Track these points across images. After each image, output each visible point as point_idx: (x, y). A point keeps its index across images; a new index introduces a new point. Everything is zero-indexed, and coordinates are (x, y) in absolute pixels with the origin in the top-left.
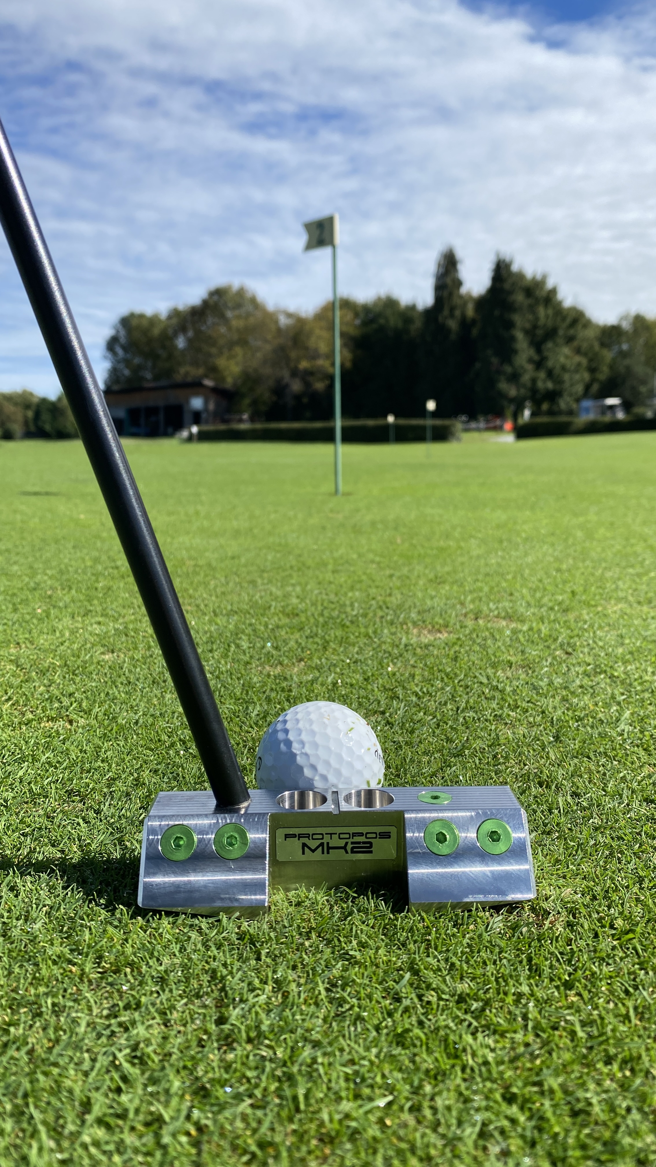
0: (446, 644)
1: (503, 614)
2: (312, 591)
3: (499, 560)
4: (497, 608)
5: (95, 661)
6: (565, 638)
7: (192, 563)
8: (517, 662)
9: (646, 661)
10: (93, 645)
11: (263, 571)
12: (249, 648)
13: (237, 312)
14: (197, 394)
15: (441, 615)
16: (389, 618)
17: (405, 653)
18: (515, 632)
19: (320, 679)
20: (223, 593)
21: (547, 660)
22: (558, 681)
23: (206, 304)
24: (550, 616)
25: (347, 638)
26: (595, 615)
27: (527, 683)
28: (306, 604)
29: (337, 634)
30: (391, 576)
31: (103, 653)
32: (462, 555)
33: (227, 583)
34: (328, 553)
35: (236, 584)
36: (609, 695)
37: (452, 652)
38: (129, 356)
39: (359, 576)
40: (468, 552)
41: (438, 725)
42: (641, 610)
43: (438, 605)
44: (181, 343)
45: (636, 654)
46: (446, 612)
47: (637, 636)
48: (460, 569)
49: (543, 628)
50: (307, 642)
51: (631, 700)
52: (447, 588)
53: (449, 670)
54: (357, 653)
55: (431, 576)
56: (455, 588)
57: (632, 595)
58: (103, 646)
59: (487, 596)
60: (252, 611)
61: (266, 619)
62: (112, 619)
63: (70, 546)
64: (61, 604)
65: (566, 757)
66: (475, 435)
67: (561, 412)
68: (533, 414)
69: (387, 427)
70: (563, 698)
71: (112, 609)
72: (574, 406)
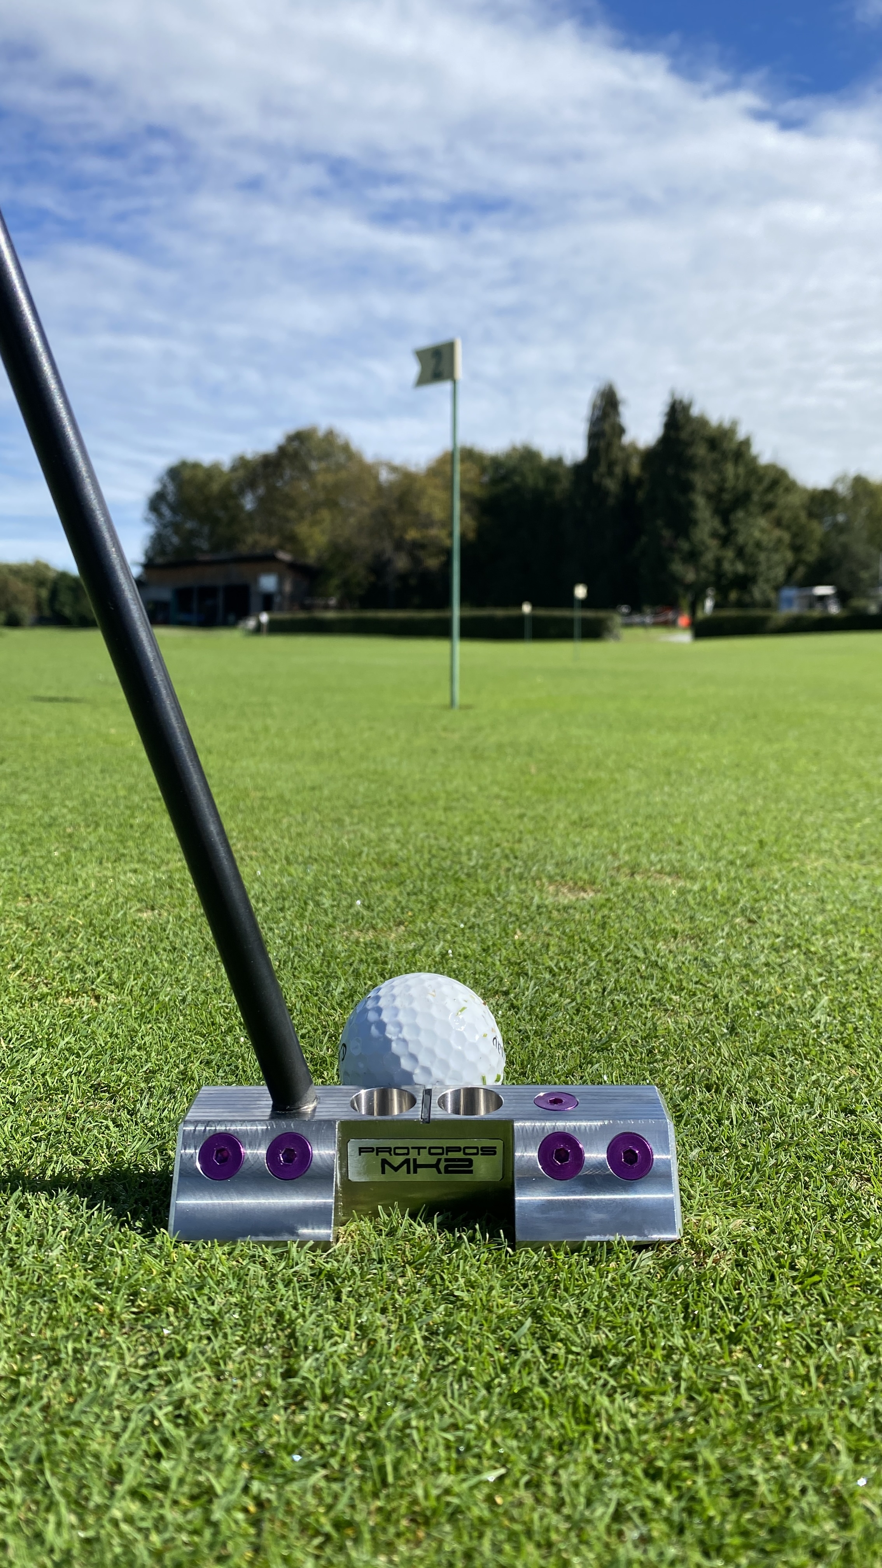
0: (592, 906)
1: (668, 869)
2: (416, 834)
3: (666, 798)
4: (660, 861)
5: (129, 920)
6: (748, 901)
7: (259, 794)
8: (684, 931)
9: (853, 933)
10: (127, 900)
11: (352, 807)
12: (333, 906)
13: (323, 465)
14: (268, 571)
15: (586, 868)
16: (517, 871)
17: (538, 917)
18: (682, 892)
19: (425, 948)
20: (299, 835)
21: (723, 930)
22: (737, 956)
23: (282, 451)
24: (729, 872)
25: (461, 896)
26: (789, 872)
27: (696, 959)
28: (409, 851)
29: (448, 890)
30: (521, 816)
31: (139, 910)
32: (616, 790)
33: (305, 822)
34: (438, 784)
35: (316, 823)
36: (803, 976)
37: (599, 917)
38: (178, 519)
39: (479, 816)
40: (625, 787)
41: (578, 1011)
42: (850, 867)
43: (583, 856)
44: (249, 503)
45: (840, 923)
46: (593, 865)
47: (843, 899)
48: (613, 808)
49: (720, 889)
50: (408, 901)
51: (831, 982)
52: (596, 833)
53: (594, 939)
54: (475, 916)
55: (575, 817)
56: (606, 833)
57: (839, 847)
58: (140, 901)
59: (648, 845)
60: (336, 859)
61: (355, 870)
62: (151, 866)
63: (97, 769)
64: (85, 846)
65: (743, 1053)
66: (639, 632)
67: (753, 605)
68: (717, 606)
69: (522, 618)
70: (742, 978)
71: (152, 853)
72: (772, 596)
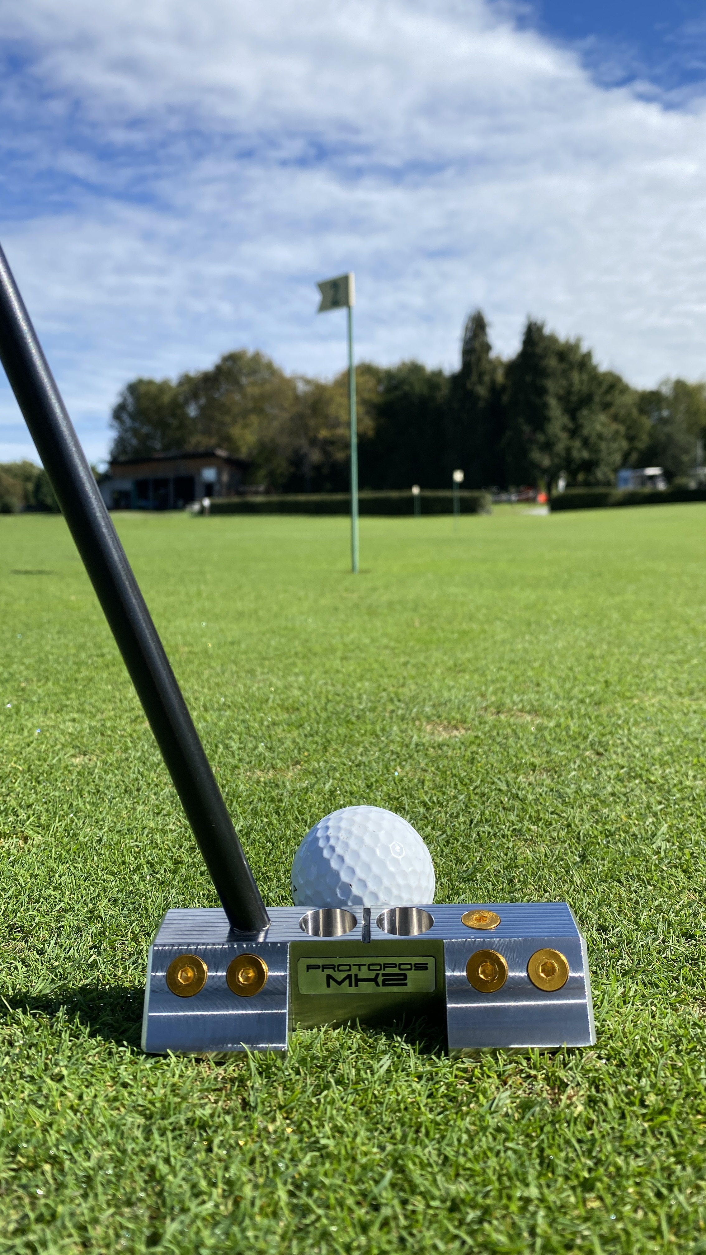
0: (463, 743)
1: (528, 708)
2: (316, 681)
3: (527, 645)
4: (521, 701)
5: (63, 765)
6: (596, 736)
7: (186, 649)
8: (541, 764)
9: (687, 763)
10: (64, 746)
11: (264, 659)
12: (240, 748)
14: (209, 465)
15: (459, 709)
16: (400, 712)
17: (416, 754)
18: (540, 728)
19: (316, 787)
20: (217, 685)
21: (575, 762)
22: (587, 787)
24: (580, 709)
25: (351, 737)
26: (630, 709)
27: (552, 790)
28: (309, 696)
29: (340, 731)
30: (405, 664)
31: (73, 756)
32: (485, 639)
33: (223, 673)
34: (338, 638)
35: (232, 673)
36: (645, 803)
37: (468, 753)
39: (370, 664)
40: (493, 637)
41: (448, 842)
42: (682, 703)
43: (456, 698)
45: (675, 754)
46: (464, 706)
47: (677, 733)
48: (482, 655)
49: (572, 724)
50: (305, 742)
51: (669, 810)
52: (467, 677)
53: (463, 774)
54: (362, 755)
55: (451, 663)
56: (476, 677)
57: (672, 685)
58: (74, 747)
59: (512, 688)
60: (246, 705)
61: (262, 715)
62: (88, 715)
63: (54, 630)
64: (35, 699)
65: (593, 881)
66: (506, 508)
67: (598, 483)
68: (568, 485)
69: (412, 499)
70: (592, 807)
71: (90, 704)
72: (612, 477)
